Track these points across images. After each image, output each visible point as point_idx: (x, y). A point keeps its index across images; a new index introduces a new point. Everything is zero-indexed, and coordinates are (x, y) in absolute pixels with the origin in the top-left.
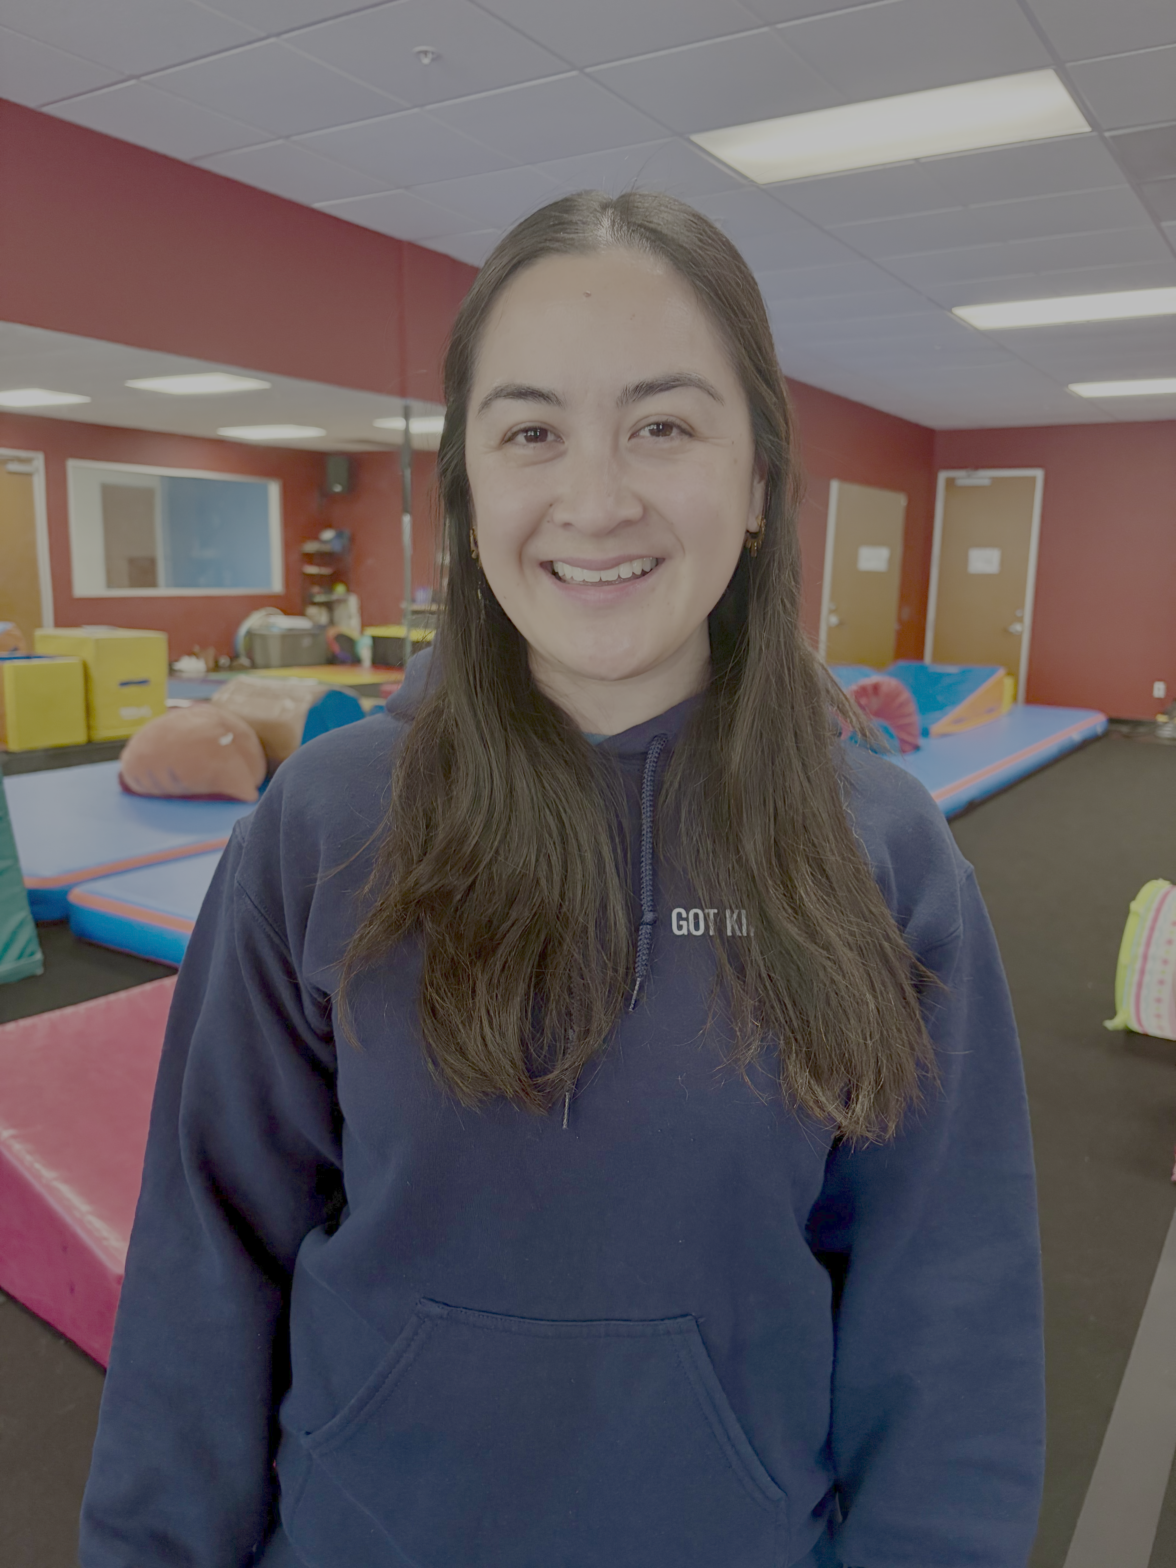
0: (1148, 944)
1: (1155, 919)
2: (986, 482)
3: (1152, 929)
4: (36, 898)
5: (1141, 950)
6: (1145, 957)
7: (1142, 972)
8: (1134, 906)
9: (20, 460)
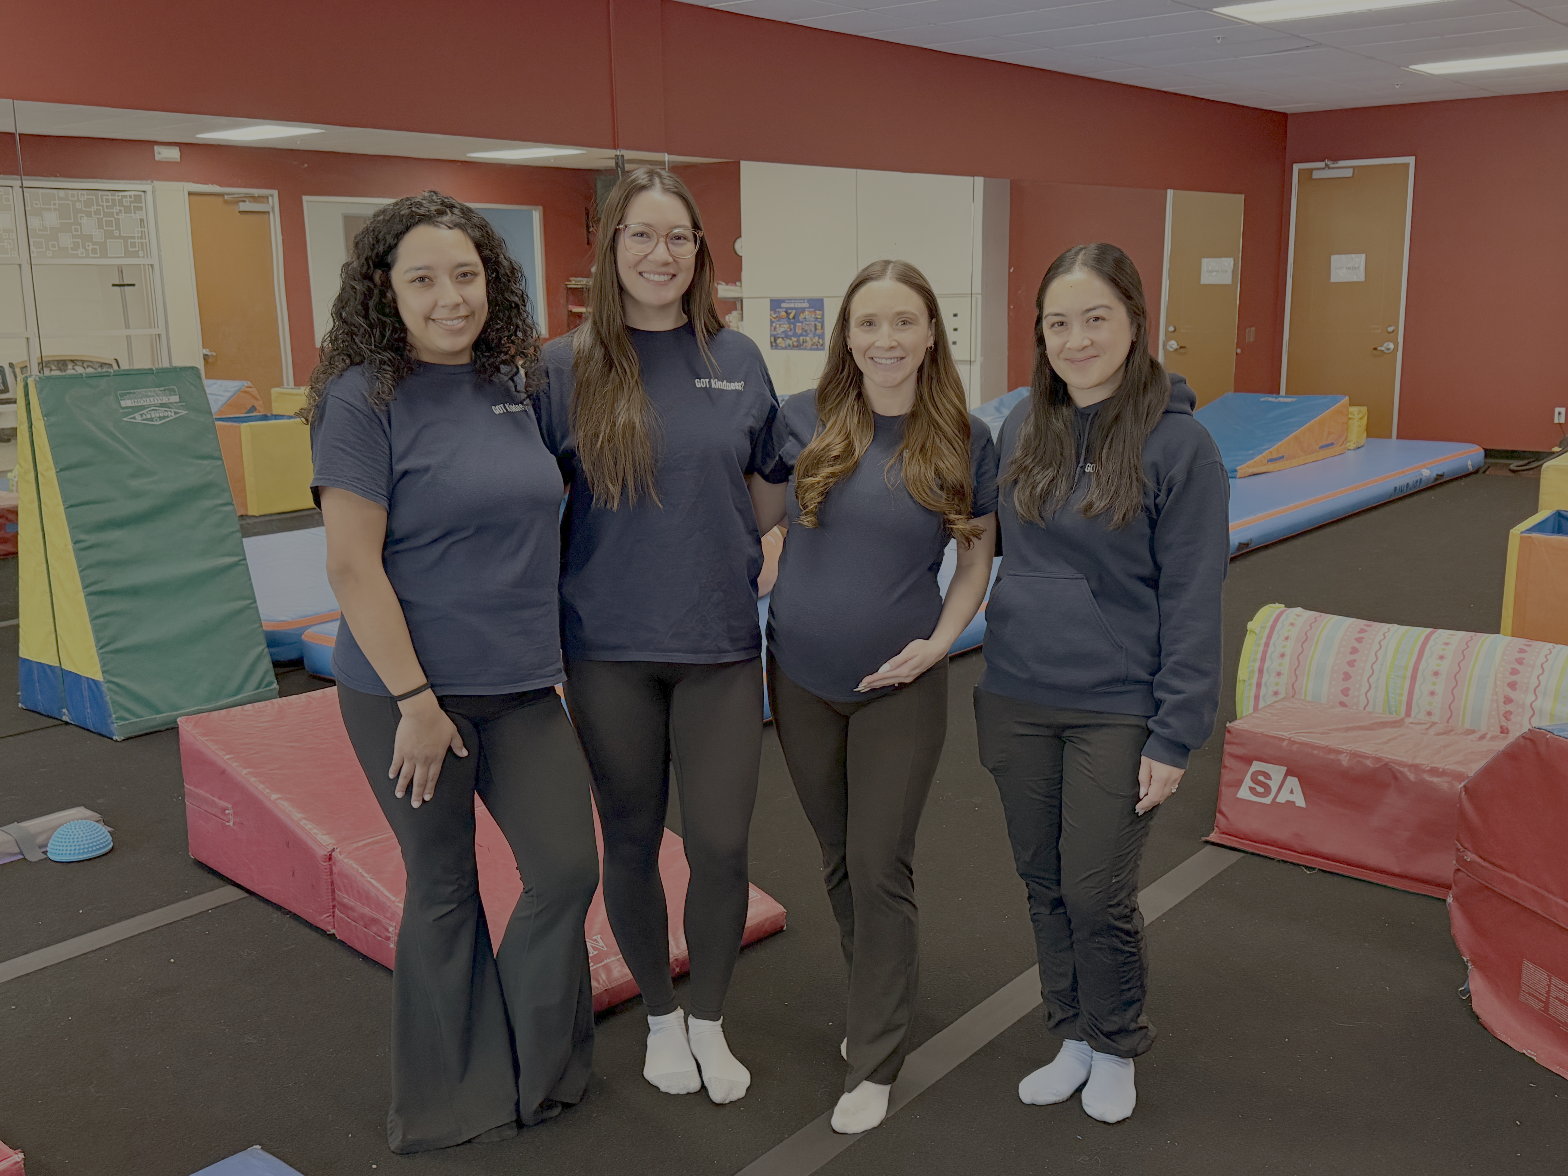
0: (1263, 659)
1: (1269, 637)
2: (1349, 173)
3: (1267, 645)
4: (273, 641)
5: (1257, 665)
6: (1261, 671)
7: (1259, 685)
8: (1250, 625)
9: (254, 199)
